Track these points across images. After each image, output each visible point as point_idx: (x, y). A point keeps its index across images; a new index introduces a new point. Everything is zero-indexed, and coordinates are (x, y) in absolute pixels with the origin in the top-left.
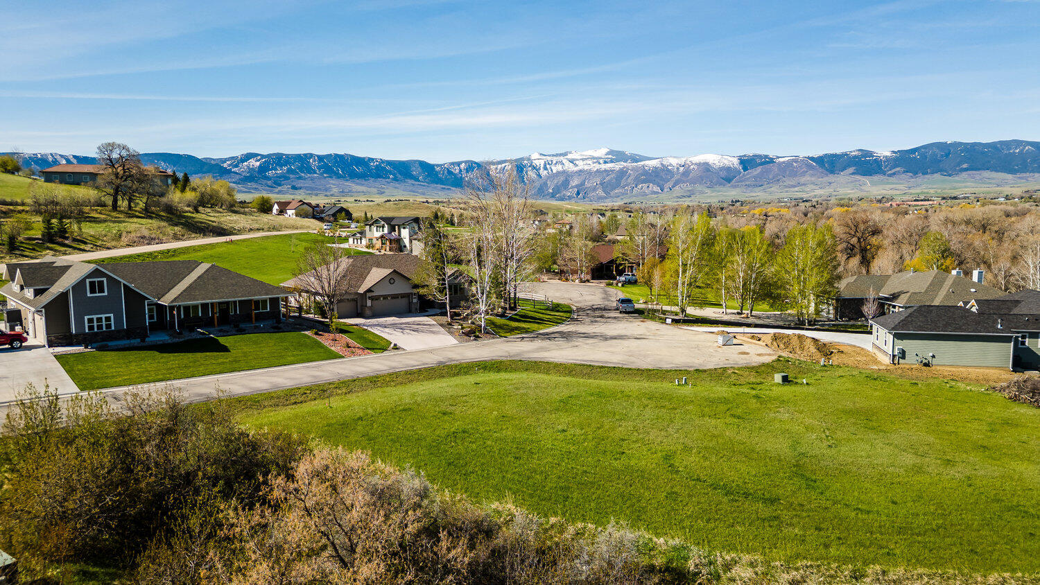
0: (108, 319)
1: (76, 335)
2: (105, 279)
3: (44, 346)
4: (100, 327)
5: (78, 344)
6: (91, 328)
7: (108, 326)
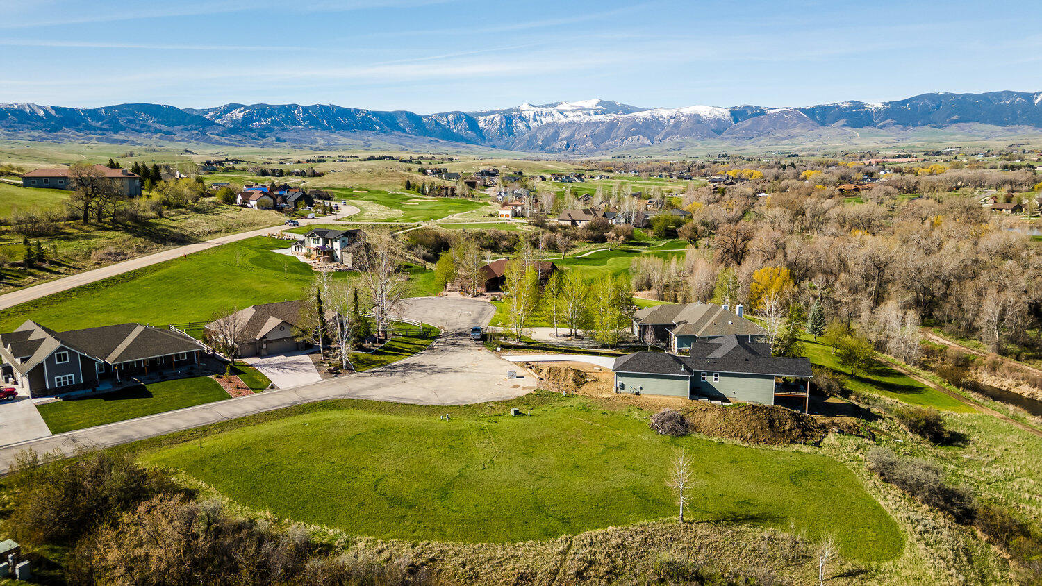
0: (70, 377)
1: (50, 389)
2: (67, 352)
3: (29, 398)
4: (65, 383)
5: (51, 396)
6: (59, 384)
7: (71, 382)
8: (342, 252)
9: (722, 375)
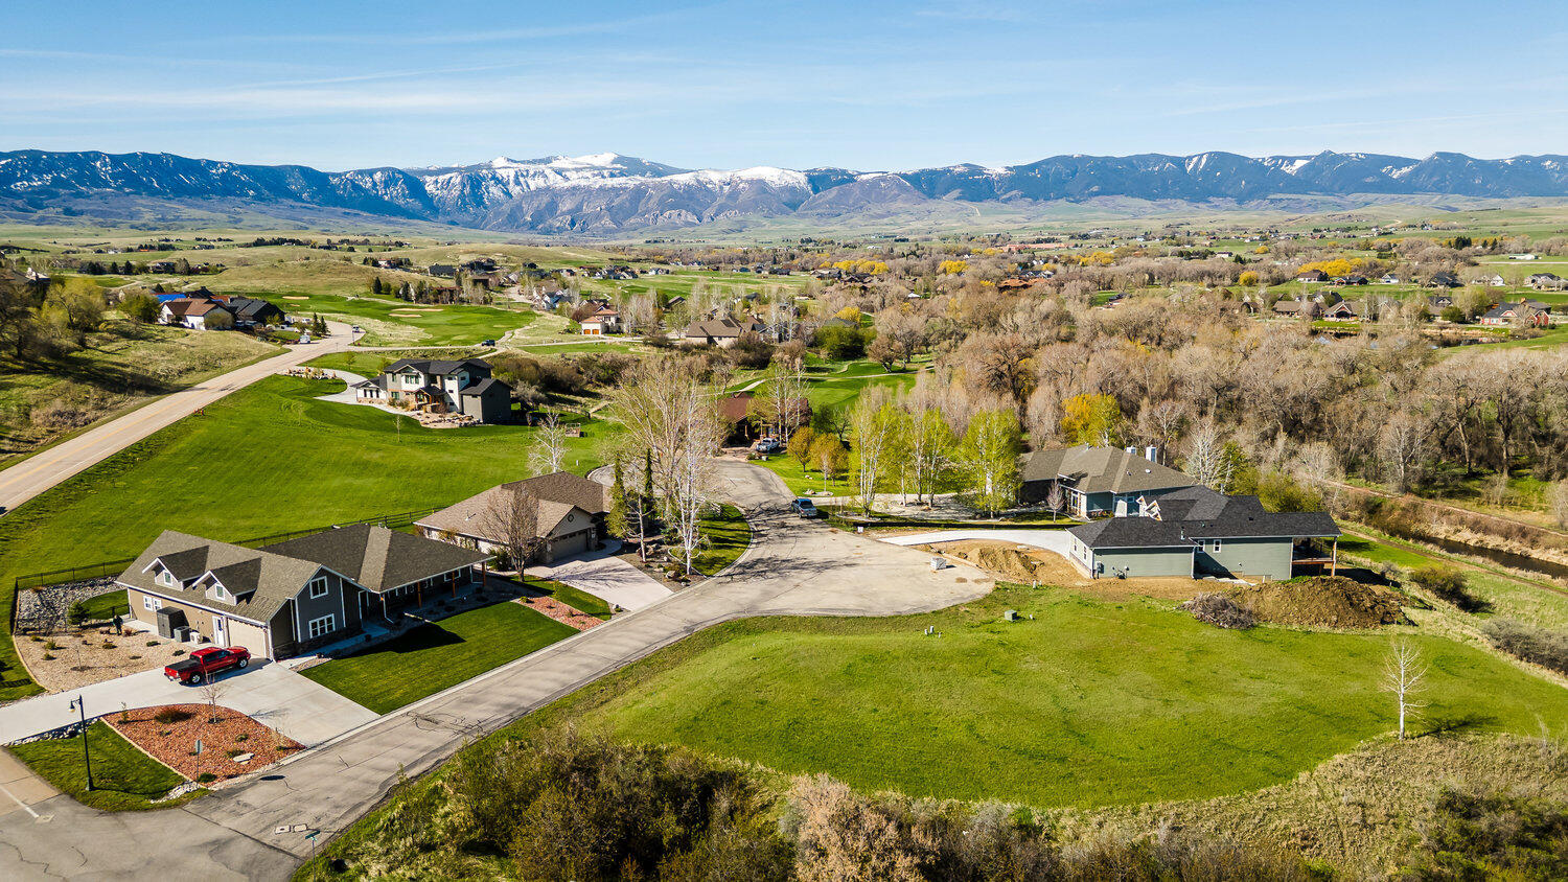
0: (329, 620)
1: (302, 643)
2: (325, 578)
6: (315, 633)
7: (330, 628)
8: (461, 396)
9: (1225, 542)
